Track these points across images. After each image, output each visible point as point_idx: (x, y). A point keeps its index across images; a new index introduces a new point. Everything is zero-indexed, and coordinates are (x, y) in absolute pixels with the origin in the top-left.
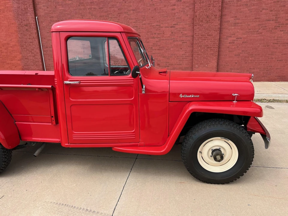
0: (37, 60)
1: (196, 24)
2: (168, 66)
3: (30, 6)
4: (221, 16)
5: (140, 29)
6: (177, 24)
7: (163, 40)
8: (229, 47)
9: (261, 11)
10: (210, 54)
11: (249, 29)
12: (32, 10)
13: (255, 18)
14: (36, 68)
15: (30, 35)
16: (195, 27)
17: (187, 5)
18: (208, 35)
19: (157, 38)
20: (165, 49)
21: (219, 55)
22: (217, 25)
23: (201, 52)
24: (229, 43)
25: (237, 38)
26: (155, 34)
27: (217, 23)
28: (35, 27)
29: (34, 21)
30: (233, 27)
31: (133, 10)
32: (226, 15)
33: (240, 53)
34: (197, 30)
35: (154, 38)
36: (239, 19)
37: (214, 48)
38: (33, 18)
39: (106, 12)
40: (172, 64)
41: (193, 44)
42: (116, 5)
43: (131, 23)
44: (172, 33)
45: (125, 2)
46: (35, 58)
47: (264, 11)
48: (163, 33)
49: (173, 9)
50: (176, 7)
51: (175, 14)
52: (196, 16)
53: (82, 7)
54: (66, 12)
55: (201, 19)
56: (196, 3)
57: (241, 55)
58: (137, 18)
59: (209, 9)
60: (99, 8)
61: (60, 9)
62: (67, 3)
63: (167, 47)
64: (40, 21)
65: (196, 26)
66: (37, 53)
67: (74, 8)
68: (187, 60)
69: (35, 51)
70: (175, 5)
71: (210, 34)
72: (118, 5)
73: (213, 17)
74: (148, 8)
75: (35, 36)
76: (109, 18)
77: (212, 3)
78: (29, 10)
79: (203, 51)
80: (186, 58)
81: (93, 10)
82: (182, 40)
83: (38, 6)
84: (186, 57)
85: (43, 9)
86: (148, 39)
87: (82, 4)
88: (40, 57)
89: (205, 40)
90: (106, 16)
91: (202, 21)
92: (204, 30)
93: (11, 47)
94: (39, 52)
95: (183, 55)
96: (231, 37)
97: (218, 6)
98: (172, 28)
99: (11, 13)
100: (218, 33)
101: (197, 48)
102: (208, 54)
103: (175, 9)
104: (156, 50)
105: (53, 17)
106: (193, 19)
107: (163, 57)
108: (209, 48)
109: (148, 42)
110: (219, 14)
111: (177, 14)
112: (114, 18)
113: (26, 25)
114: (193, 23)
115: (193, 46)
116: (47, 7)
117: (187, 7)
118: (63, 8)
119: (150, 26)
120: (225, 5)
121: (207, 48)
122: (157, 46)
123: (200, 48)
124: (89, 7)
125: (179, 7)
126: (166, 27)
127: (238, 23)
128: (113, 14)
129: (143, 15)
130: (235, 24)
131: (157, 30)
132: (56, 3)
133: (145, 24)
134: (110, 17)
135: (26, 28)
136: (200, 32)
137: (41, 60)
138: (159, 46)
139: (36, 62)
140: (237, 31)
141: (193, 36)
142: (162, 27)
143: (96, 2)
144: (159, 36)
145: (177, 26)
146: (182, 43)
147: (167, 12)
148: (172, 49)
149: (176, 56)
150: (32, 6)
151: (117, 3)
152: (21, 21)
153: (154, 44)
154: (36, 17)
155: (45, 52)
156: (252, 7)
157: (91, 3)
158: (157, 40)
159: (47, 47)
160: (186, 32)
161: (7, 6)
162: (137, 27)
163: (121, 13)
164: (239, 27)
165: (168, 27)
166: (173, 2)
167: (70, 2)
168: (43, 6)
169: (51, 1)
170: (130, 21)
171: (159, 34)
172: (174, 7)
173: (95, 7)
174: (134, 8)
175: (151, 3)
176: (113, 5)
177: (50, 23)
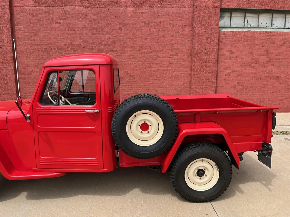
0: (10, 88)
1: (194, 55)
3: (7, 26)
4: (218, 49)
5: (136, 57)
6: (176, 55)
8: (225, 79)
9: (254, 47)
10: (208, 85)
11: (243, 63)
12: (9, 31)
13: (249, 53)
14: (9, 98)
15: (4, 59)
16: (193, 59)
17: (185, 37)
18: (206, 67)
19: (155, 67)
20: (163, 80)
21: (216, 87)
22: (215, 57)
23: (200, 83)
24: (226, 75)
25: (233, 71)
26: (152, 63)
27: (214, 56)
28: (11, 50)
29: (10, 43)
30: (229, 61)
31: (130, 38)
32: (222, 49)
33: (236, 85)
34: (196, 61)
35: (151, 67)
36: (234, 53)
37: (212, 79)
38: (10, 40)
39: (99, 39)
41: (191, 75)
42: (111, 32)
43: (127, 51)
44: (170, 63)
45: (121, 30)
46: (7, 86)
47: (256, 47)
48: (161, 64)
49: (171, 40)
50: (174, 38)
51: (173, 45)
52: (195, 48)
53: (72, 32)
54: (52, 36)
55: (199, 51)
56: (194, 36)
57: (237, 87)
58: (134, 47)
59: (207, 42)
60: (92, 34)
61: (45, 32)
62: (54, 26)
63: (164, 77)
64: (17, 43)
65: (194, 57)
66: (12, 80)
67: (62, 32)
68: (185, 91)
69: (9, 78)
70: (173, 36)
71: (208, 66)
72: (113, 32)
73: (211, 50)
74: (146, 37)
75: (11, 60)
76: (102, 45)
77: (210, 36)
78: (5, 30)
79: (201, 82)
80: (184, 89)
81: (84, 35)
82: (180, 71)
83: (17, 28)
84: (184, 87)
85: (22, 31)
86: (145, 68)
87: (72, 29)
88: (15, 84)
89: (204, 72)
90: (99, 43)
91: (200, 53)
92: (202, 61)
94: (14, 78)
95: (181, 85)
96: (226, 69)
97: (215, 40)
98: (170, 58)
100: (216, 65)
101: (195, 79)
102: (206, 85)
103: (172, 40)
104: (153, 80)
105: (35, 40)
106: (191, 51)
107: (160, 87)
108: (207, 79)
109: (145, 72)
110: (216, 47)
111: (175, 45)
112: (108, 45)
114: (191, 55)
115: (191, 77)
116: (28, 29)
117: (185, 38)
118: (48, 32)
119: (148, 55)
120: (221, 40)
121: (205, 79)
122: (154, 76)
123: (198, 79)
124: (79, 32)
125: (178, 39)
126: (164, 57)
127: (233, 57)
128: (107, 41)
129: (140, 44)
130: (230, 57)
131: (154, 60)
132: (40, 25)
133: (142, 53)
134: (104, 44)
136: (198, 63)
137: (15, 88)
138: (156, 76)
139: (9, 90)
140: (233, 65)
141: (191, 67)
142: (160, 57)
143: (88, 27)
144: (156, 66)
145: (175, 57)
146: (181, 73)
147: (165, 43)
148: (169, 80)
149: (173, 86)
150: (9, 27)
151: (112, 30)
153: (151, 74)
154: (14, 39)
155: (21, 80)
156: (246, 43)
157: (83, 28)
158: (154, 69)
159: (24, 74)
160: (184, 63)
163: (116, 41)
164: (234, 61)
165: (166, 57)
166: (171, 33)
167: (57, 25)
168: (23, 27)
169: (33, 23)
170: (126, 49)
171: (156, 64)
172: (172, 38)
173: (87, 32)
174: (131, 37)
175: (149, 33)
176: (107, 32)
177: (31, 46)
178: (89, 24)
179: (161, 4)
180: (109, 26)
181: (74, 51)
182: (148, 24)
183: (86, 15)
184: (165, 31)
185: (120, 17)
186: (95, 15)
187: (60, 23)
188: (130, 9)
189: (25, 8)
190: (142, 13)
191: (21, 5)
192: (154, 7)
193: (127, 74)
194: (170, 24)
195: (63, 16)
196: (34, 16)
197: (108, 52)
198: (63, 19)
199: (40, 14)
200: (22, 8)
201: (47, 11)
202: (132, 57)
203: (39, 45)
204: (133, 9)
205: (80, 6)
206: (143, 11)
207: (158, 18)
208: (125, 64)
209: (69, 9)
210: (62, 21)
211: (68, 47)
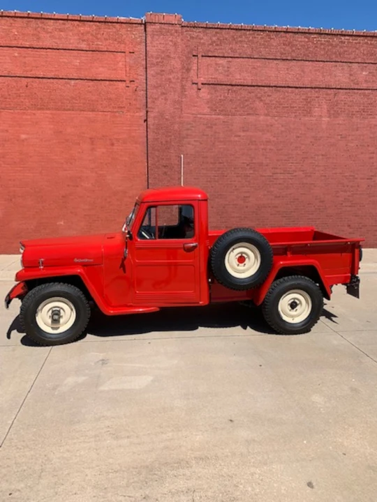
2: (361, 228)
5: (328, 179)
7: (357, 194)
20: (358, 206)
26: (348, 186)
31: (323, 155)
35: (345, 191)
39: (286, 155)
40: (366, 226)
42: (300, 147)
43: (318, 171)
44: (369, 186)
48: (358, 186)
49: (371, 158)
53: (253, 147)
54: (229, 152)
58: (327, 166)
60: (277, 150)
61: (221, 147)
62: (232, 139)
64: (186, 161)
70: (374, 153)
72: (303, 147)
81: (268, 151)
83: (185, 141)
85: (193, 145)
86: (338, 192)
90: (285, 160)
93: (130, 197)
98: (369, 180)
99: (138, 146)
103: (373, 158)
104: (346, 206)
105: (207, 157)
109: (338, 197)
112: (296, 163)
113: (165, 166)
116: (201, 143)
118: (225, 146)
119: (342, 176)
122: (348, 201)
124: (262, 147)
126: (361, 179)
128: (295, 158)
131: (350, 181)
132: (215, 138)
133: (336, 174)
134: (291, 161)
135: (165, 170)
138: (351, 201)
142: (356, 179)
143: (274, 141)
147: (363, 161)
148: (367, 206)
149: (371, 215)
151: (302, 144)
152: (156, 159)
153: (345, 199)
154: (182, 156)
157: (267, 142)
158: (349, 193)
161: (134, 134)
162: (325, 176)
163: (307, 158)
165: (363, 179)
166: (371, 149)
167: (236, 139)
168: (195, 141)
169: (208, 135)
170: (317, 168)
171: (352, 187)
172: (371, 155)
173: (272, 147)
174: (324, 153)
175: (345, 148)
176: (296, 147)
177: (201, 165)
178: (274, 137)
179: (362, 114)
180: (299, 139)
181: (254, 171)
182: (346, 137)
183: (272, 126)
184: (363, 146)
185: (312, 129)
186: (282, 126)
187: (240, 136)
188: (326, 119)
189: (199, 116)
190: (338, 124)
191: (194, 112)
192: (352, 118)
193: (316, 199)
194: (371, 138)
195: (243, 128)
196: (209, 127)
197: (296, 171)
198: (244, 131)
199: (215, 124)
200: (195, 116)
201: (225, 120)
202: (323, 178)
203: (211, 163)
204: (328, 119)
205: (267, 115)
206: (341, 122)
207: (357, 130)
208: (315, 186)
209: (251, 118)
210: (242, 134)
211: (248, 165)
